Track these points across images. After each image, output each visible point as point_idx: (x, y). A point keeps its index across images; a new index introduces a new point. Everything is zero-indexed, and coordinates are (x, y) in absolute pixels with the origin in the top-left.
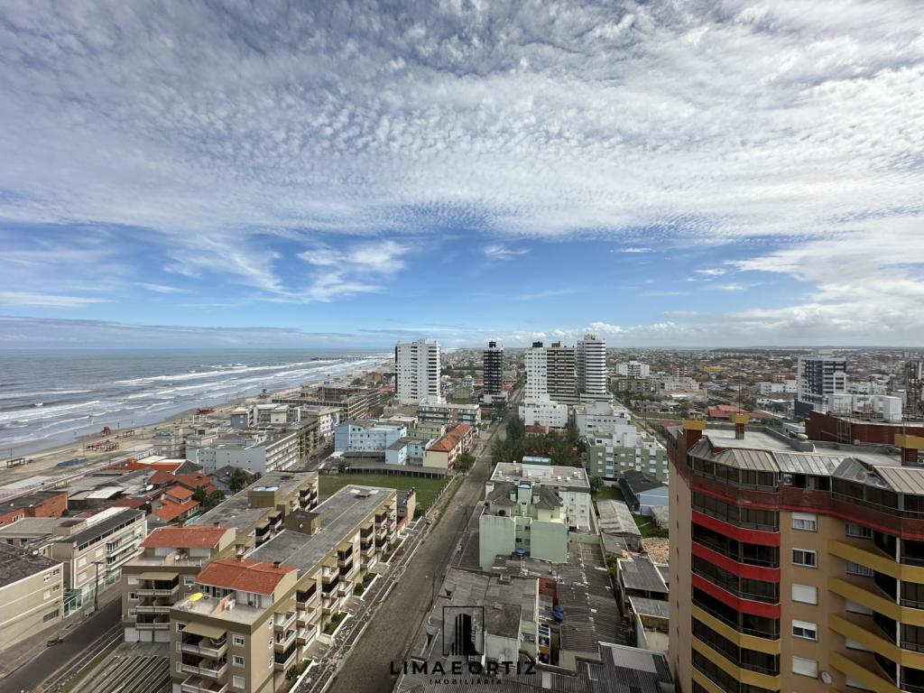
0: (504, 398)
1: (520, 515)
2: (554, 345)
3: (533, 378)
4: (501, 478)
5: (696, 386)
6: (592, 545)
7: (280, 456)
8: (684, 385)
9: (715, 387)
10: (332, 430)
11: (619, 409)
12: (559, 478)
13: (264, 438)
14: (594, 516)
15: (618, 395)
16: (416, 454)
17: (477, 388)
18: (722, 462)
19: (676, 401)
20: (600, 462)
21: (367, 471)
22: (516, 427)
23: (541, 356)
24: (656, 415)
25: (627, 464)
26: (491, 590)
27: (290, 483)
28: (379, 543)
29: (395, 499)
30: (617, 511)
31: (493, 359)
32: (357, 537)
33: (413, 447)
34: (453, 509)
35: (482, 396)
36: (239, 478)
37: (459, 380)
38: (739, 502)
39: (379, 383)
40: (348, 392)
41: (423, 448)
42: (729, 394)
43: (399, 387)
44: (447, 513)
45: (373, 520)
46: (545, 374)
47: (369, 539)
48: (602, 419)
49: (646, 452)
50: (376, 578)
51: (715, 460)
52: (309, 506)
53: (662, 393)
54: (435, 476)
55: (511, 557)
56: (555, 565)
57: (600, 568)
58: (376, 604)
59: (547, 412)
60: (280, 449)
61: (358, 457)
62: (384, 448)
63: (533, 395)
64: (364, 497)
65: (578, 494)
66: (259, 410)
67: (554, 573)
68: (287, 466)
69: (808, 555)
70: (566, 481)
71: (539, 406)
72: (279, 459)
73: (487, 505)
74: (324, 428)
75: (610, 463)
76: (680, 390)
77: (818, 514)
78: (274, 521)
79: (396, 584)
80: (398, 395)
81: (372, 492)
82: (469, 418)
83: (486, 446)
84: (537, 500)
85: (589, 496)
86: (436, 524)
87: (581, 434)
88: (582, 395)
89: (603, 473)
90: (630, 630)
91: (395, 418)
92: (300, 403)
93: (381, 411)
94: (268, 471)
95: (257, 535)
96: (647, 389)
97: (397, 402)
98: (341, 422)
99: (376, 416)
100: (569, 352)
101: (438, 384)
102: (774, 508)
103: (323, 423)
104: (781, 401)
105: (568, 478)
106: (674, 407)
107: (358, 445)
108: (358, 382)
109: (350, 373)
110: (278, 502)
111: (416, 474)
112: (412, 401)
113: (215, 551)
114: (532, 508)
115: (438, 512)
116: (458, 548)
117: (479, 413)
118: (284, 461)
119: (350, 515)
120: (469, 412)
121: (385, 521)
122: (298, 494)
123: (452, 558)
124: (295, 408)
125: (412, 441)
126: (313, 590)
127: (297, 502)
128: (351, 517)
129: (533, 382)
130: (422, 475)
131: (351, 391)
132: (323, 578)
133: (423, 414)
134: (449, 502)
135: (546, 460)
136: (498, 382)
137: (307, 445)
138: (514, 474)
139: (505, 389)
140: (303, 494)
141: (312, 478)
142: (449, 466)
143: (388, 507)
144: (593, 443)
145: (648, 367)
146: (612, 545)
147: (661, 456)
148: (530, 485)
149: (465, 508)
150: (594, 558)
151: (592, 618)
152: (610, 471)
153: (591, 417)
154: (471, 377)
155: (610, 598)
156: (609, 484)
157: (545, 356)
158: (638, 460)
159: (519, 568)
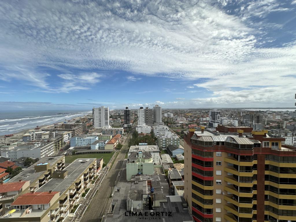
0: (131, 125)
1: (139, 161)
2: (146, 108)
3: (140, 118)
4: (132, 151)
5: (185, 119)
6: (160, 168)
7: (47, 151)
9: (190, 119)
10: (69, 139)
11: (166, 127)
12: (150, 149)
13: (40, 145)
14: (160, 159)
15: (165, 123)
16: (102, 145)
17: (122, 122)
18: (200, 140)
19: (180, 123)
20: (161, 143)
21: (84, 153)
22: (135, 134)
23: (143, 112)
24: (175, 128)
25: (169, 143)
26: (132, 187)
27: (53, 161)
28: (91, 178)
29: (96, 162)
30: (166, 157)
31: (127, 113)
32: (83, 177)
33: (101, 143)
34: (116, 163)
35: (124, 125)
36: (28, 161)
37: (116, 120)
38: (204, 151)
39: (86, 122)
40: (75, 126)
41: (105, 143)
43: (94, 123)
44: (114, 164)
45: (88, 170)
46: (144, 117)
47: (87, 177)
48: (161, 130)
49: (174, 139)
50: (90, 190)
51: (198, 140)
52: (61, 168)
53: (176, 122)
54: (109, 152)
55: (137, 175)
56: (150, 176)
57: (163, 174)
58: (91, 199)
59: (145, 129)
60: (47, 148)
61: (80, 148)
62: (90, 145)
63: (140, 124)
64: (84, 162)
65: (156, 153)
66: (36, 134)
67: (150, 178)
68: (50, 155)
69: (220, 162)
70: (152, 150)
71: (142, 127)
72: (47, 152)
73: (128, 160)
74: (65, 139)
75: (164, 143)
76: (181, 121)
77: (222, 152)
78: (47, 176)
79: (97, 191)
80: (94, 126)
81: (87, 160)
82: (120, 132)
83: (126, 141)
84: (144, 156)
85: (159, 153)
86: (111, 168)
87: (155, 135)
88: (155, 123)
89: (162, 146)
90: (173, 191)
91: (94, 134)
92: (55, 130)
93: (88, 132)
94: (42, 157)
95: (39, 182)
96: (173, 121)
97: (94, 128)
98: (72, 136)
99: (86, 134)
100: (151, 110)
101: (109, 121)
102: (212, 151)
103: (65, 137)
104: (206, 123)
105: (153, 149)
106: (180, 125)
107: (80, 144)
108: (78, 122)
109: (75, 119)
110: (48, 168)
111: (102, 152)
112: (99, 128)
113: (20, 191)
114: (143, 159)
115: (111, 164)
116: (119, 175)
117: (123, 130)
118: (49, 153)
119: (79, 169)
120: (120, 130)
121: (93, 169)
122: (57, 164)
123: (117, 178)
124: (53, 133)
125: (100, 141)
126: (66, 199)
127: (56, 167)
128: (79, 170)
129: (140, 120)
130: (104, 152)
131: (76, 125)
132: (70, 193)
133: (104, 132)
134: (114, 160)
135: (146, 144)
136: (129, 120)
137: (59, 146)
138: (136, 149)
139: (131, 122)
140: (59, 164)
141: (62, 158)
142: (114, 149)
143: (93, 165)
144: (159, 137)
145: (173, 114)
146: (166, 167)
147: (178, 140)
148: (142, 152)
149: (120, 162)
150: (161, 172)
151: (162, 190)
152: (164, 145)
153: (158, 130)
154: (119, 119)
155: (167, 183)
156: (164, 149)
157: (144, 112)
158: (172, 141)
159: (140, 178)
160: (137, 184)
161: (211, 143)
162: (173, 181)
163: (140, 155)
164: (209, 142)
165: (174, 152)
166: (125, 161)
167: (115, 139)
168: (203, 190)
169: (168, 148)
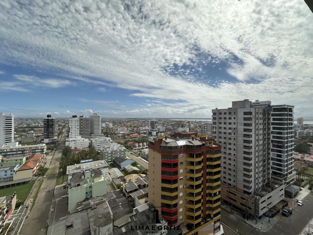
0: (56, 140)
1: (86, 183)
2: (80, 117)
3: (73, 130)
4: (72, 172)
5: (126, 129)
6: (110, 185)
8: (123, 129)
9: (130, 129)
11: (108, 139)
12: (97, 165)
14: (109, 175)
15: (104, 134)
16: (6, 175)
19: (121, 134)
20: (106, 157)
22: (67, 151)
23: (77, 121)
24: (117, 139)
25: (115, 155)
26: (90, 214)
29: (5, 202)
30: (115, 171)
31: (49, 124)
34: (42, 195)
35: (43, 140)
38: (172, 154)
41: (12, 171)
42: (134, 131)
44: (38, 198)
46: (79, 128)
48: (103, 142)
49: (120, 150)
51: (167, 146)
53: (117, 132)
54: (24, 183)
55: (84, 201)
56: (102, 196)
57: (117, 190)
59: (80, 143)
63: (73, 137)
65: (105, 169)
67: (104, 198)
69: (182, 162)
71: (76, 141)
75: (109, 156)
76: (122, 131)
83: (51, 162)
84: (93, 175)
85: (108, 168)
86: (33, 205)
87: (96, 148)
88: (92, 135)
89: (108, 160)
90: (132, 203)
96: (112, 131)
100: (86, 119)
101: (13, 136)
102: (177, 154)
104: (145, 132)
105: (100, 165)
106: (122, 136)
111: (8, 186)
114: (91, 179)
115: (32, 199)
116: (52, 210)
117: (45, 147)
120: (39, 148)
123: (49, 216)
129: (73, 131)
130: (13, 185)
134: (38, 192)
135: (91, 160)
136: (52, 133)
138: (77, 169)
139: (55, 136)
142: (33, 176)
144: (103, 151)
145: (112, 124)
146: (118, 182)
147: (125, 151)
148: (90, 170)
149: (49, 191)
150: (112, 188)
151: (120, 206)
152: (110, 159)
153: (99, 142)
154: (33, 132)
155: (123, 197)
156: (110, 163)
157: (79, 121)
158: (118, 153)
159: (90, 203)
160: (96, 208)
161: (177, 147)
162: (130, 193)
163: (88, 174)
164: (176, 146)
165: (123, 165)
166: (57, 188)
167: (34, 161)
168: (172, 188)
169: (114, 161)
